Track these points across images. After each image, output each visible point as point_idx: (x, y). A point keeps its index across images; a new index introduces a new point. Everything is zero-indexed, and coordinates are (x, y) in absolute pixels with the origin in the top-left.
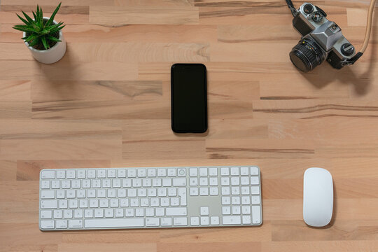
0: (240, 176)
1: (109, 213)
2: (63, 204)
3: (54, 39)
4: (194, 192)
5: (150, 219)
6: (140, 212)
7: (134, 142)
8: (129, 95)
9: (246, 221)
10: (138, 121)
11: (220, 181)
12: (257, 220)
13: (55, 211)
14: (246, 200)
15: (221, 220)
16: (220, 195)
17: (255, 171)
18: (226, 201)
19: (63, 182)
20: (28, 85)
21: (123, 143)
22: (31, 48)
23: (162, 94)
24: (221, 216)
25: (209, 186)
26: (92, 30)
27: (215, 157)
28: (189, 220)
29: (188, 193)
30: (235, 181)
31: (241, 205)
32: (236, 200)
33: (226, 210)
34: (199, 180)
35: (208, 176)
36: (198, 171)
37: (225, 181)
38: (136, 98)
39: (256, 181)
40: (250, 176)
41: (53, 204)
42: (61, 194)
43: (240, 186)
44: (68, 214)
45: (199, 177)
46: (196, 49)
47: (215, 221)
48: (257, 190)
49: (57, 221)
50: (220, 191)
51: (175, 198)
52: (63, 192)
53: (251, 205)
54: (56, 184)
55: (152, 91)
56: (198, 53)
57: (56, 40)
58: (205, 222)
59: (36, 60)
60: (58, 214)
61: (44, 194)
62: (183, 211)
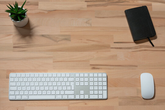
0: (98, 77)
1: (40, 93)
2: (19, 88)
3: (23, 16)
4: (77, 84)
5: (58, 96)
6: (53, 93)
7: (58, 62)
8: (56, 41)
9: (100, 97)
10: (59, 53)
11: (89, 79)
12: (105, 97)
13: (16, 92)
14: (100, 88)
15: (89, 97)
16: (89, 86)
17: (105, 75)
18: (91, 88)
19: (20, 78)
20: (11, 37)
21: (53, 62)
22: (13, 20)
23: (70, 41)
24: (89, 95)
25: (84, 81)
26: (40, 12)
27: (94, 68)
28: (75, 97)
29: (75, 84)
30: (96, 79)
31: (98, 90)
32: (96, 88)
33: (91, 92)
34: (80, 79)
35: (84, 77)
36: (79, 74)
37: (91, 79)
38: (59, 42)
39: (105, 79)
40: (102, 77)
41: (15, 88)
42: (18, 84)
43: (98, 81)
44: (22, 93)
45: (80, 77)
46: (85, 21)
47: (86, 97)
48: (105, 84)
49: (17, 96)
50: (89, 83)
51: (69, 86)
52: (19, 83)
53: (103, 90)
54: (16, 80)
55: (66, 39)
56: (86, 22)
57: (24, 16)
58: (82, 97)
59: (15, 26)
60: (17, 93)
61: (11, 84)
62: (72, 92)
